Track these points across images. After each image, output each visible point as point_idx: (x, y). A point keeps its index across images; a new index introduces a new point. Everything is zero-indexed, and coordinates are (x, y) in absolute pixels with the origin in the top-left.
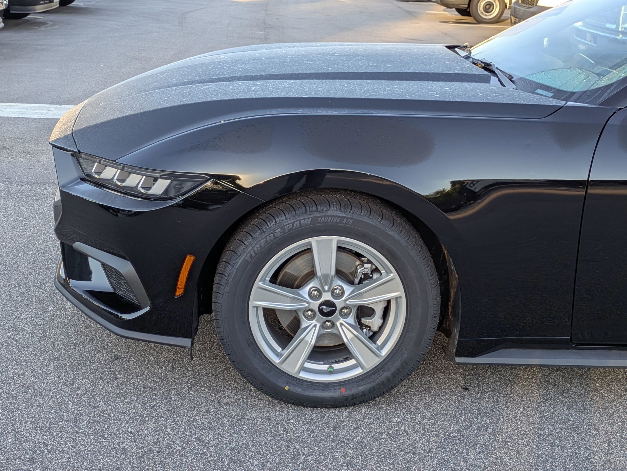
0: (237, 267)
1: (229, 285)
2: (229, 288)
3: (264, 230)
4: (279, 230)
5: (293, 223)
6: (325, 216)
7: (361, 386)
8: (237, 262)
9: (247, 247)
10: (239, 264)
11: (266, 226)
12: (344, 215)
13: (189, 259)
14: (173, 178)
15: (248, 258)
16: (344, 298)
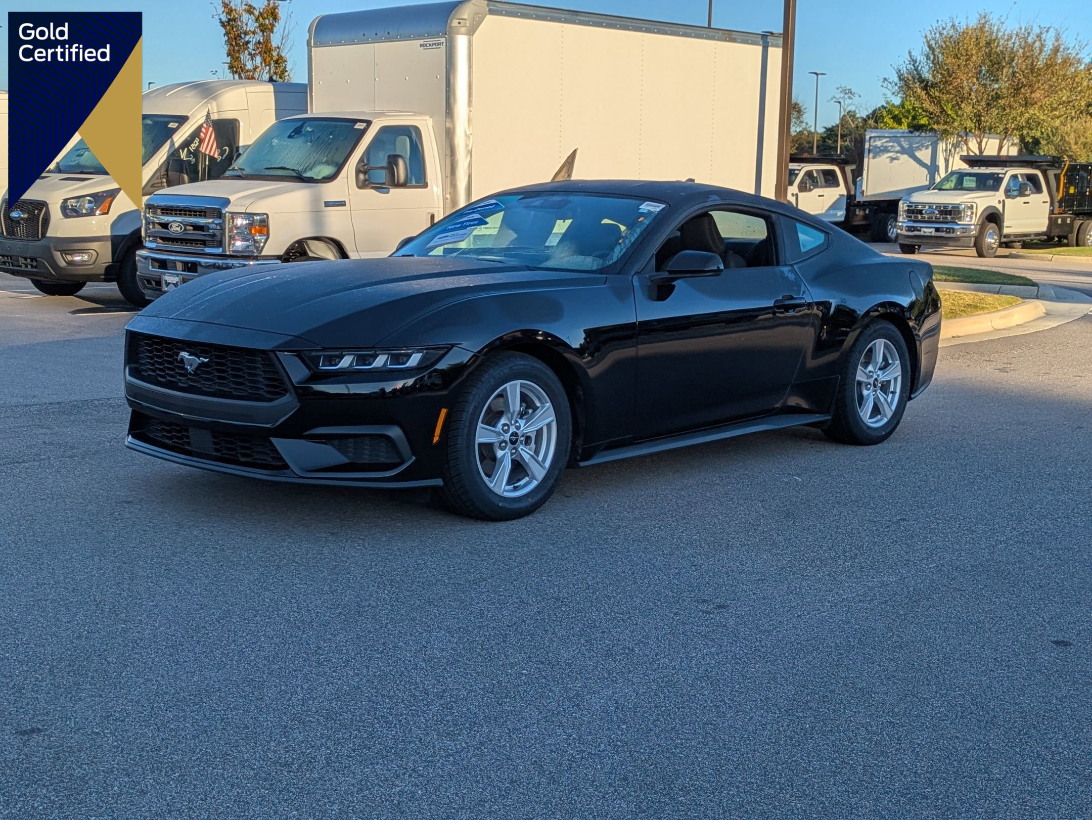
0: (470, 413)
1: (467, 430)
2: (466, 432)
4: (492, 379)
6: (517, 365)
12: (525, 363)
13: (444, 412)
14: (425, 351)
15: (477, 404)
16: (522, 429)
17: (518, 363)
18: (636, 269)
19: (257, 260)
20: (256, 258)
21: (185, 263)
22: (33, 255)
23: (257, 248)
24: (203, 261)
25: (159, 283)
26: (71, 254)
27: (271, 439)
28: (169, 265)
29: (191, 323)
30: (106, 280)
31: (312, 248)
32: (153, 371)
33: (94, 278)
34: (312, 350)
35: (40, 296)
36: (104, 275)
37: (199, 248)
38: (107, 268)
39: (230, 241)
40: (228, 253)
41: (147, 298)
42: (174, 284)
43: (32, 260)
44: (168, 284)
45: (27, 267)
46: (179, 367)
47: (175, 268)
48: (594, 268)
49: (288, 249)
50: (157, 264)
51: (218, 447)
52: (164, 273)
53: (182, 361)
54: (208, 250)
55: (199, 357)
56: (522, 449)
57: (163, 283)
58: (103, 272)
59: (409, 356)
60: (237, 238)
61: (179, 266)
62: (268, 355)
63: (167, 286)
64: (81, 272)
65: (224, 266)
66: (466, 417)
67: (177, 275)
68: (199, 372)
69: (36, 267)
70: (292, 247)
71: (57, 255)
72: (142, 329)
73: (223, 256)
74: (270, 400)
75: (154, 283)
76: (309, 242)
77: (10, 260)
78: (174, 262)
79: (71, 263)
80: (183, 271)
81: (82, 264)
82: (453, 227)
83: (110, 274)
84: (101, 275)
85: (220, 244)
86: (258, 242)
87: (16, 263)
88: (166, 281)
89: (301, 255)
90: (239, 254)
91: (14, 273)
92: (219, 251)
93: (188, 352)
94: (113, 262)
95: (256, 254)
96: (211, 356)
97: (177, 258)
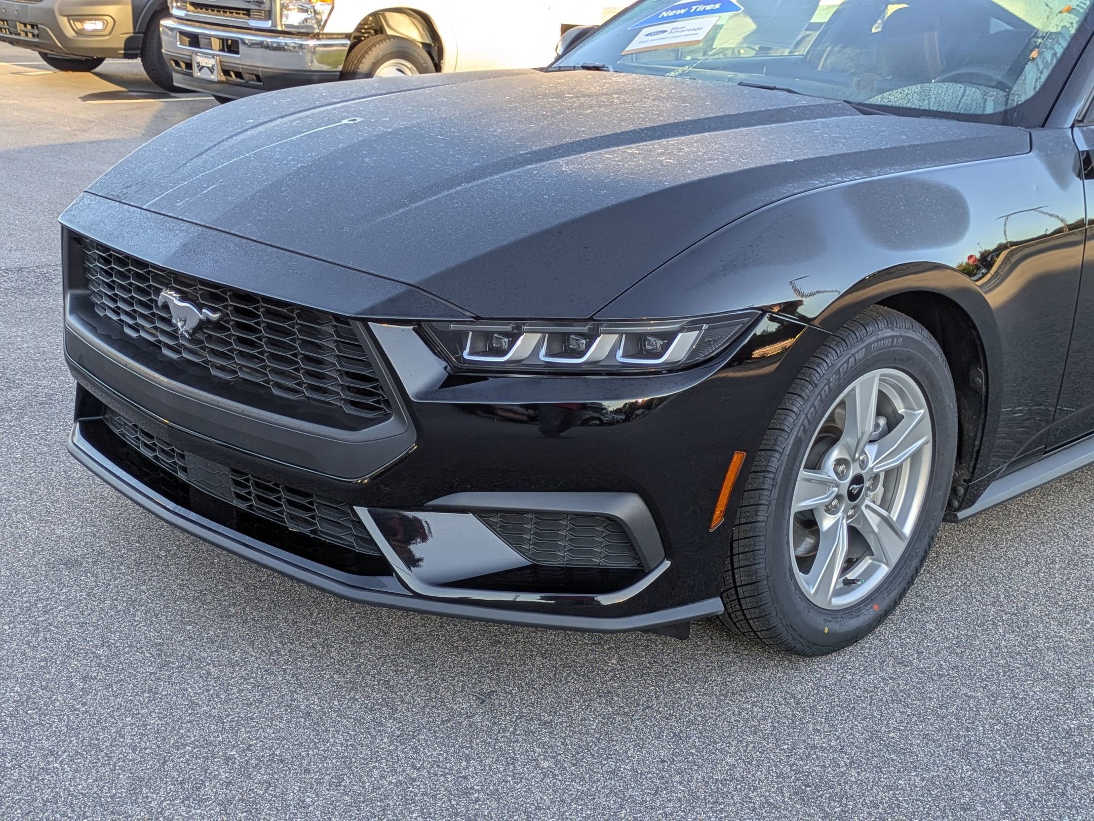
0: (788, 452)
1: (777, 488)
2: (777, 492)
3: (816, 382)
4: (834, 376)
5: (847, 362)
6: (878, 340)
7: (892, 592)
8: (787, 445)
9: (797, 415)
10: (790, 447)
11: (817, 375)
12: (894, 334)
13: (738, 458)
14: (705, 326)
15: (801, 434)
16: (870, 465)
17: (881, 335)
18: (1074, 113)
19: (319, 39)
20: (317, 36)
21: (223, 40)
22: (33, 21)
23: (318, 22)
24: (247, 38)
25: (189, 66)
26: (81, 21)
27: (354, 507)
28: (202, 41)
29: (185, 226)
30: (127, 56)
31: (391, 23)
32: (117, 311)
33: (112, 53)
34: (451, 322)
35: (51, 72)
36: (125, 49)
37: (241, 20)
38: (128, 41)
39: (281, 9)
40: (279, 28)
41: (175, 84)
42: (208, 68)
43: (33, 26)
44: (201, 68)
45: (27, 35)
46: (163, 319)
47: (209, 46)
48: (989, 110)
49: (360, 24)
50: (187, 40)
51: (243, 492)
52: (196, 53)
53: (166, 307)
54: (253, 23)
55: (200, 307)
56: (867, 506)
57: (195, 66)
58: (122, 45)
59: (669, 337)
60: (291, 7)
61: (216, 44)
62: (348, 324)
63: (200, 70)
64: (95, 45)
65: (275, 45)
66: (777, 462)
67: (213, 56)
68: (199, 336)
69: (38, 36)
70: (365, 21)
71: (63, 22)
72: (89, 231)
73: (273, 32)
74: (355, 425)
75: (183, 65)
76: (387, 14)
77: (6, 26)
78: (209, 37)
79: (80, 33)
80: (220, 50)
81: (94, 34)
82: (671, 13)
83: (131, 50)
84: (120, 49)
85: (269, 15)
86: (319, 14)
87: (12, 30)
88: (198, 63)
89: (376, 32)
90: (293, 30)
91: (13, 42)
92: (268, 24)
93: (177, 291)
94: (134, 33)
95: (317, 31)
96: (226, 307)
97: (213, 33)
